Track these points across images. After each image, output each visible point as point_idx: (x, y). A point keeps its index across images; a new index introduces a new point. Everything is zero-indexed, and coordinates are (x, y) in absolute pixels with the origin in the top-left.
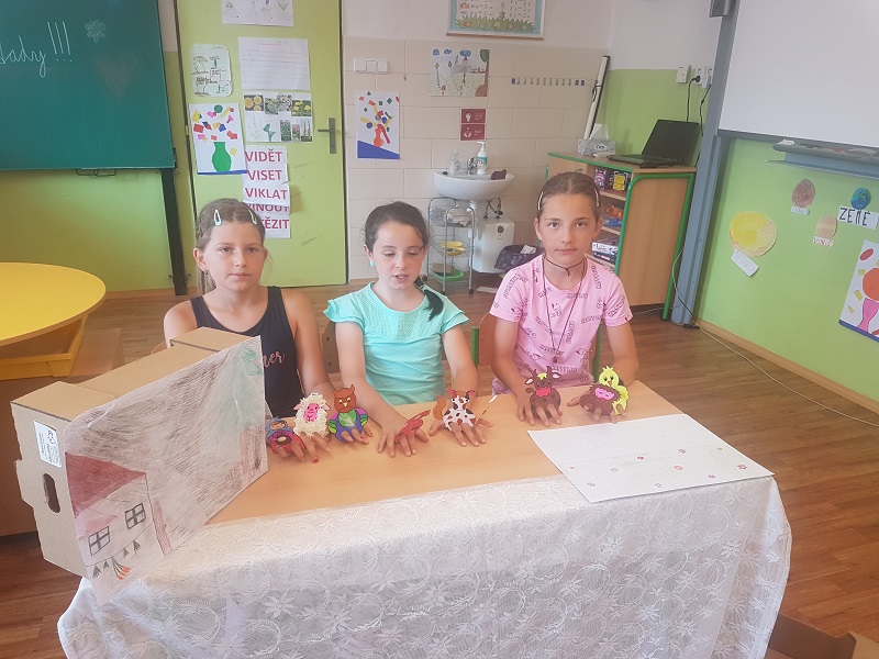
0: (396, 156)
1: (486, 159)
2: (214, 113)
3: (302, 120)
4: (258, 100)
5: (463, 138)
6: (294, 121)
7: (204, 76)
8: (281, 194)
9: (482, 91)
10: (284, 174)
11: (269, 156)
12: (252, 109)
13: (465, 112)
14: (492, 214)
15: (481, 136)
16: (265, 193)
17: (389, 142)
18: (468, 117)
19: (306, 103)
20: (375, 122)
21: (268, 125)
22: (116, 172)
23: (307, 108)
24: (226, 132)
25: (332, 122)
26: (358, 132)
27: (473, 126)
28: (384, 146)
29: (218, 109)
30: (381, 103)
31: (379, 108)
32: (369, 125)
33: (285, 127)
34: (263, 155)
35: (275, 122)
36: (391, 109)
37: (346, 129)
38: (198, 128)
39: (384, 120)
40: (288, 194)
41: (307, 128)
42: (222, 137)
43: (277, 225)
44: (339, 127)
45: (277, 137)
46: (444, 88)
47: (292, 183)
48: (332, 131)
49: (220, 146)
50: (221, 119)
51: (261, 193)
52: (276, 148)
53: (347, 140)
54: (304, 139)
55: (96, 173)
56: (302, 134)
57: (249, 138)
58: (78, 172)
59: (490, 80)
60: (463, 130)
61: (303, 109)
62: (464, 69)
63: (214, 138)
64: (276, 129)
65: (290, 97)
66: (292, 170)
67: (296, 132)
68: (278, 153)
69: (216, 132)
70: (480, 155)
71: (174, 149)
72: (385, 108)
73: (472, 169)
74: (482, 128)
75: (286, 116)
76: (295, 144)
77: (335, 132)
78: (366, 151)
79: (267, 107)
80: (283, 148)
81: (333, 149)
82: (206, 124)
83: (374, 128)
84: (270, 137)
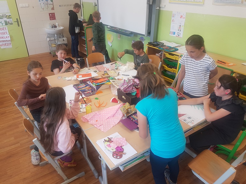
3: (9, 20)
5: (50, 20)
8: (8, 37)
9: (53, 9)
10: (8, 32)
13: (50, 14)
14: (61, 36)
15: (55, 19)
23: (10, 17)
25: (17, 19)
27: (52, 17)
33: (6, 22)
34: (1, 29)
35: (3, 21)
37: (21, 21)
43: (8, 45)
45: (4, 24)
47: (10, 34)
51: (3, 38)
56: (10, 23)
59: (54, 6)
62: (47, 4)
65: (5, 15)
68: (5, 28)
75: (5, 19)
77: (18, 22)
81: (19, 26)
84: (2, 24)
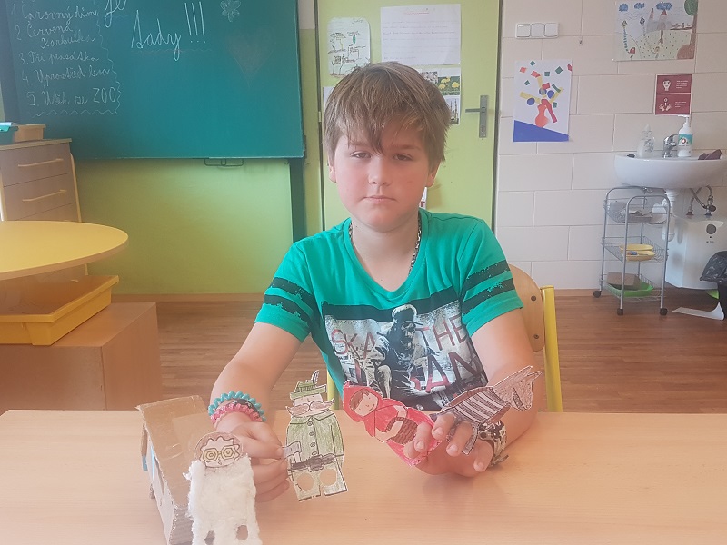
0: (563, 138)
1: (690, 138)
5: (658, 112)
7: (341, 54)
9: (687, 52)
13: (661, 79)
14: (698, 209)
15: (685, 109)
17: (555, 120)
18: (667, 85)
19: (455, 79)
20: (539, 97)
23: (455, 85)
25: (484, 100)
26: (516, 109)
27: (674, 96)
28: (550, 126)
30: (547, 74)
31: (545, 80)
32: (531, 101)
36: (561, 81)
37: (501, 108)
39: (551, 94)
44: (492, 106)
46: (633, 51)
48: (483, 111)
53: (501, 120)
55: (223, 163)
58: (206, 162)
59: (699, 38)
60: (659, 101)
61: (450, 87)
62: (662, 26)
65: (435, 73)
70: (682, 132)
71: (304, 138)
72: (553, 79)
73: (671, 149)
74: (687, 98)
77: (486, 113)
78: (524, 132)
81: (483, 131)
83: (537, 104)
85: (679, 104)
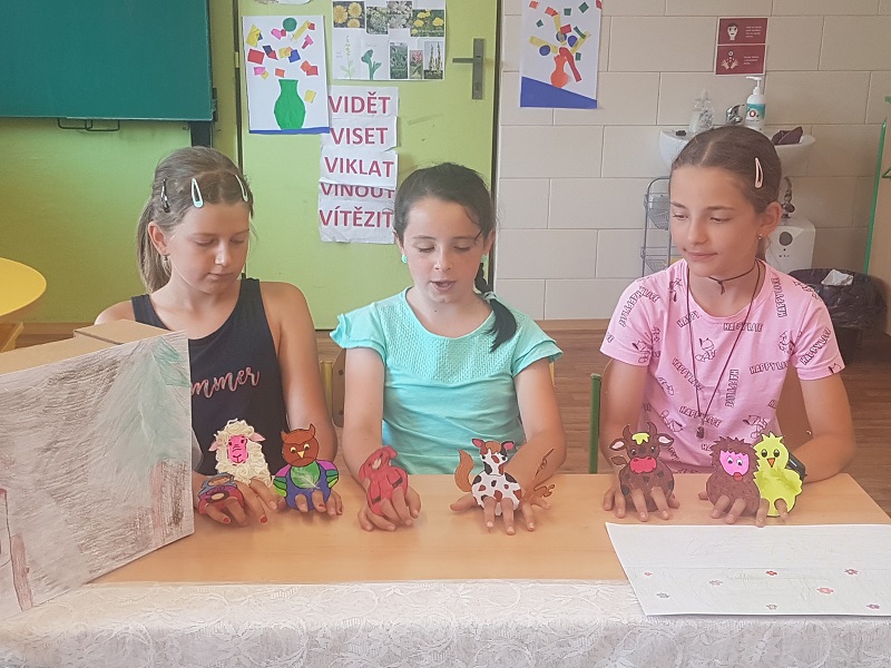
0: (590, 104)
1: (762, 109)
2: (283, 33)
3: (426, 43)
4: (355, 9)
5: (720, 70)
6: (414, 45)
8: (383, 168)
10: (391, 135)
11: (368, 105)
12: (344, 25)
15: (756, 67)
16: (356, 166)
17: (578, 78)
18: (733, 33)
19: (437, 13)
20: (556, 45)
21: (370, 52)
22: (118, 125)
23: (437, 22)
24: (299, 63)
25: (479, 45)
26: (525, 62)
27: (742, 48)
28: (571, 86)
29: (290, 25)
30: (568, 12)
31: (565, 21)
32: (545, 50)
33: (398, 55)
34: (357, 102)
35: (381, 45)
36: (587, 22)
37: (503, 58)
38: (255, 56)
39: (573, 41)
40: (394, 169)
41: (435, 57)
42: (293, 71)
43: (374, 221)
44: (490, 54)
45: (384, 72)
47: (402, 150)
48: (477, 61)
49: (289, 87)
50: (293, 41)
51: (350, 166)
52: (381, 91)
53: (503, 76)
54: (432, 75)
55: (87, 127)
56: (426, 67)
57: (337, 74)
58: (61, 123)
60: (722, 55)
61: (431, 24)
63: (279, 72)
64: (383, 59)
65: (409, 3)
66: (403, 129)
67: (417, 63)
68: (384, 99)
69: (283, 62)
70: (751, 101)
71: (214, 91)
72: (577, 19)
74: (761, 52)
75: (402, 36)
76: (414, 83)
77: (482, 64)
78: (535, 94)
79: (369, 22)
80: (392, 90)
81: (477, 90)
82: (268, 49)
83: (553, 54)
84: (372, 71)
85: (748, 60)
